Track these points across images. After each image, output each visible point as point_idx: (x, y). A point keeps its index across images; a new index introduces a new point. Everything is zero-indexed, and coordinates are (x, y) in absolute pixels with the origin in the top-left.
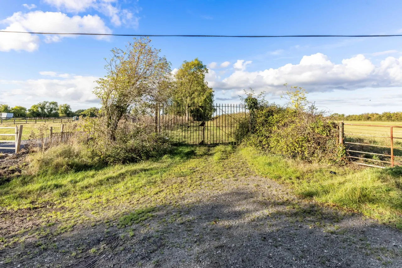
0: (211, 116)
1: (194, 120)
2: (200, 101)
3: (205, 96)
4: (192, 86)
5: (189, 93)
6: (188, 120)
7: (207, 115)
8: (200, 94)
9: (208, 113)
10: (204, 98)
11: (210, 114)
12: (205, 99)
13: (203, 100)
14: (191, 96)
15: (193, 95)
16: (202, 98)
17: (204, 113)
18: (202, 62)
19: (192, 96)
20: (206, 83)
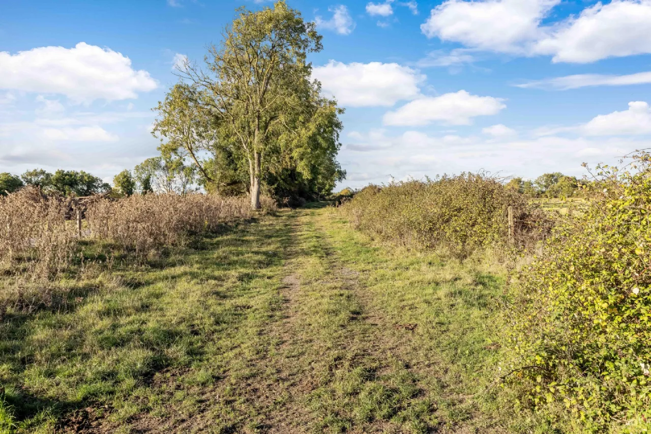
0: (332, 191)
1: (280, 205)
2: (295, 142)
3: (312, 127)
4: (268, 96)
5: (259, 117)
6: (259, 206)
7: (320, 189)
8: (294, 121)
9: (324, 184)
10: (310, 133)
11: (327, 187)
12: (314, 135)
13: (304, 139)
14: (266, 127)
15: (272, 123)
16: (303, 131)
17: (311, 181)
18: (300, 14)
19: (270, 128)
20: (316, 87)
